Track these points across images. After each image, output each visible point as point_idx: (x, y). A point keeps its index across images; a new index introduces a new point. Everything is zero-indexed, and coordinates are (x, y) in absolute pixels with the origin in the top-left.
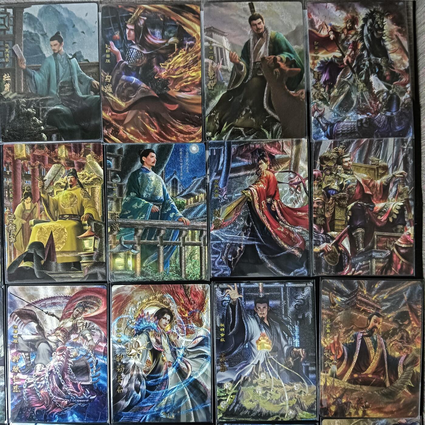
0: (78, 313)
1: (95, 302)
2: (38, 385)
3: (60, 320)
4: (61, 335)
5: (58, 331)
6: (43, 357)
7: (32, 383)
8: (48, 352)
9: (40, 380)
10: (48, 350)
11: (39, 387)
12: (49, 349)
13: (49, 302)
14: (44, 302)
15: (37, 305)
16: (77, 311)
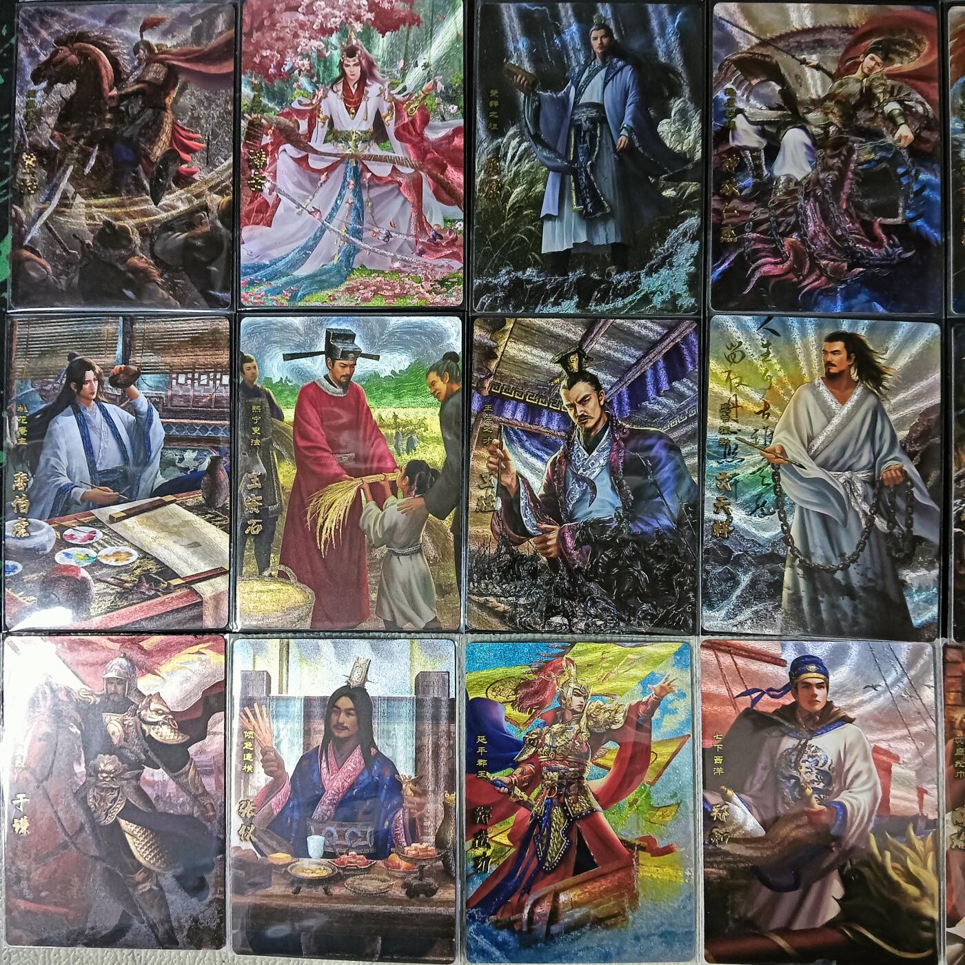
0: (873, 63)
1: (911, 41)
2: (779, 224)
3: (833, 77)
4: (835, 110)
5: (828, 104)
6: (794, 162)
7: (766, 220)
8: (804, 150)
9: (784, 214)
10: (807, 146)
11: (782, 229)
12: (808, 141)
13: (808, 38)
14: (798, 38)
15: (781, 44)
16: (872, 59)
